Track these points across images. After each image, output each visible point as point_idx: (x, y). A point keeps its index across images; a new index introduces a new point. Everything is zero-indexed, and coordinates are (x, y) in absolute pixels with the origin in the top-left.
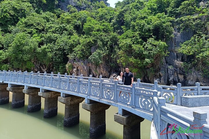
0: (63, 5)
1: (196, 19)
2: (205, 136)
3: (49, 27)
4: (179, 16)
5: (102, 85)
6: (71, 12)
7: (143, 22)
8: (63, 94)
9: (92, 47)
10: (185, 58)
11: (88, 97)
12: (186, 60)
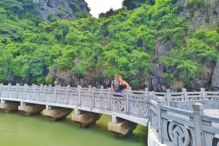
0: (42, 13)
1: (176, 32)
2: (204, 124)
3: (26, 36)
4: (160, 29)
5: (94, 93)
6: (52, 21)
7: (127, 33)
8: (49, 107)
9: (76, 58)
10: (167, 69)
11: (79, 108)
12: (168, 71)
